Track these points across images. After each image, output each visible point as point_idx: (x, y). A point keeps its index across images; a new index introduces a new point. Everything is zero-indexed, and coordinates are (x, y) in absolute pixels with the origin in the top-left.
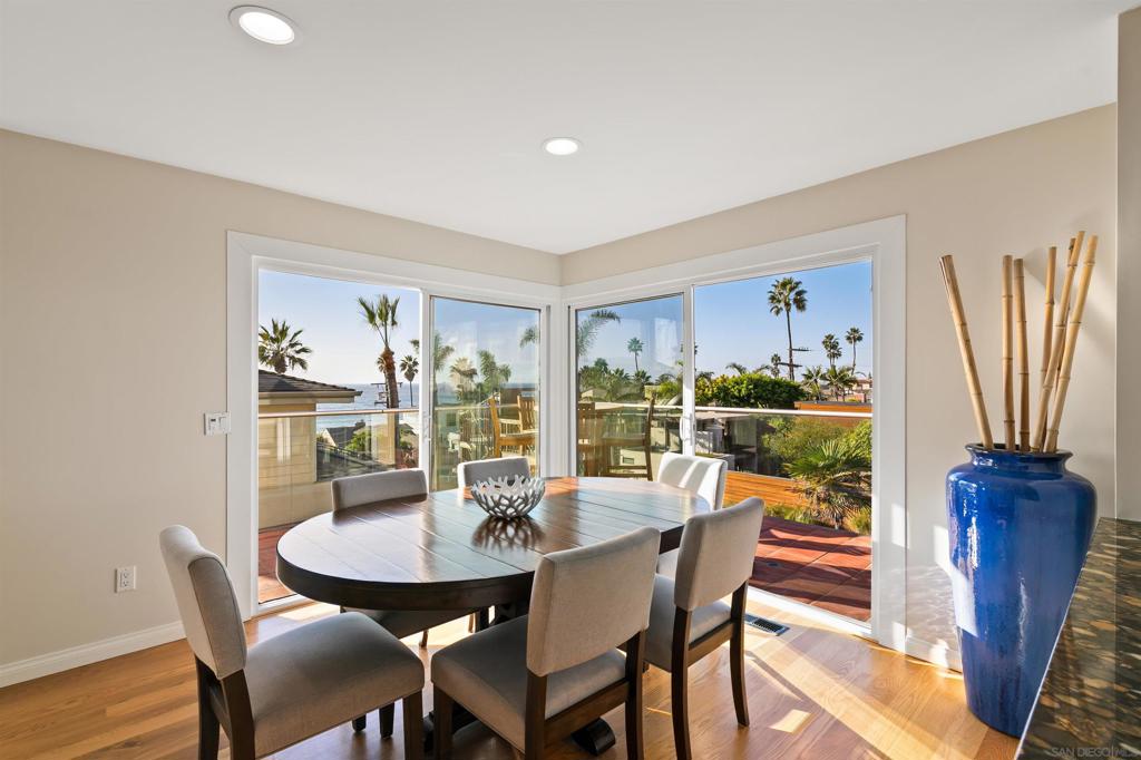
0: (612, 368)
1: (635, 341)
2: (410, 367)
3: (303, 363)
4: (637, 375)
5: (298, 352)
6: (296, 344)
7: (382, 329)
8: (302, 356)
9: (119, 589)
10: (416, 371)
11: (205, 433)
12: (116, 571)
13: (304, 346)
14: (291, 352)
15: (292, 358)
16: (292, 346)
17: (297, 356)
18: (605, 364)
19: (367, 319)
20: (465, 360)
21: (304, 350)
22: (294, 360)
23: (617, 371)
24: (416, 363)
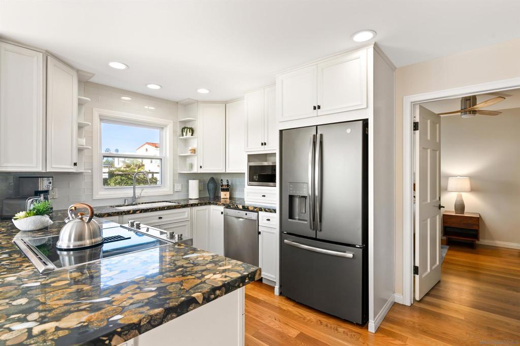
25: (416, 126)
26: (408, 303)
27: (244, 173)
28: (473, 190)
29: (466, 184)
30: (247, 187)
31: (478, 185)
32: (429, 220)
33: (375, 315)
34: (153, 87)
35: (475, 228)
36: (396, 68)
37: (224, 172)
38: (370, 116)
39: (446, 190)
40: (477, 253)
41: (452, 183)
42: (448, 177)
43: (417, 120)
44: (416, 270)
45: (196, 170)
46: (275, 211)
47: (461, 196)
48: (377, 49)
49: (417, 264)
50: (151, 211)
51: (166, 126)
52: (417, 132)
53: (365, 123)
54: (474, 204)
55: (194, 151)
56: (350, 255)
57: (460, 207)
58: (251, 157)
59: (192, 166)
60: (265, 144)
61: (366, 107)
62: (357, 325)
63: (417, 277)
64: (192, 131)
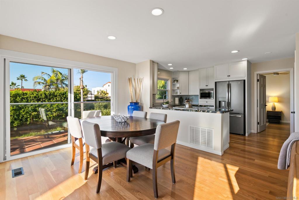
25: (258, 80)
26: (256, 132)
27: (198, 95)
28: (279, 102)
29: (276, 99)
30: (199, 99)
31: (281, 100)
32: (262, 109)
33: (248, 132)
35: (280, 115)
36: (251, 63)
37: (188, 95)
38: (246, 79)
39: (268, 102)
40: (281, 124)
41: (270, 99)
42: (269, 97)
43: (259, 79)
44: (258, 123)
45: (178, 94)
46: (213, 106)
47: (274, 104)
48: (248, 61)
49: (259, 121)
51: (169, 80)
52: (259, 82)
53: (244, 81)
54: (279, 107)
55: (178, 88)
56: (240, 116)
57: (274, 108)
58: (201, 90)
59: (177, 93)
60: (207, 86)
61: (244, 76)
62: (242, 135)
63: (259, 125)
64: (177, 81)
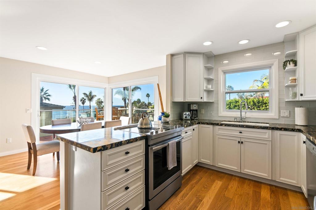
0: (142, 101)
1: (148, 94)
2: (83, 100)
3: (49, 99)
4: (148, 103)
5: (47, 96)
6: (47, 93)
7: (73, 90)
8: (48, 97)
9: (8, 142)
10: (85, 102)
11: (26, 112)
12: (7, 139)
13: (49, 94)
14: (45, 96)
15: (45, 97)
16: (45, 94)
17: (46, 97)
18: (140, 100)
19: (69, 87)
20: (100, 99)
21: (49, 95)
22: (45, 98)
23: (143, 102)
24: (85, 100)
34: (244, 42)
50: (232, 126)
51: (273, 64)
